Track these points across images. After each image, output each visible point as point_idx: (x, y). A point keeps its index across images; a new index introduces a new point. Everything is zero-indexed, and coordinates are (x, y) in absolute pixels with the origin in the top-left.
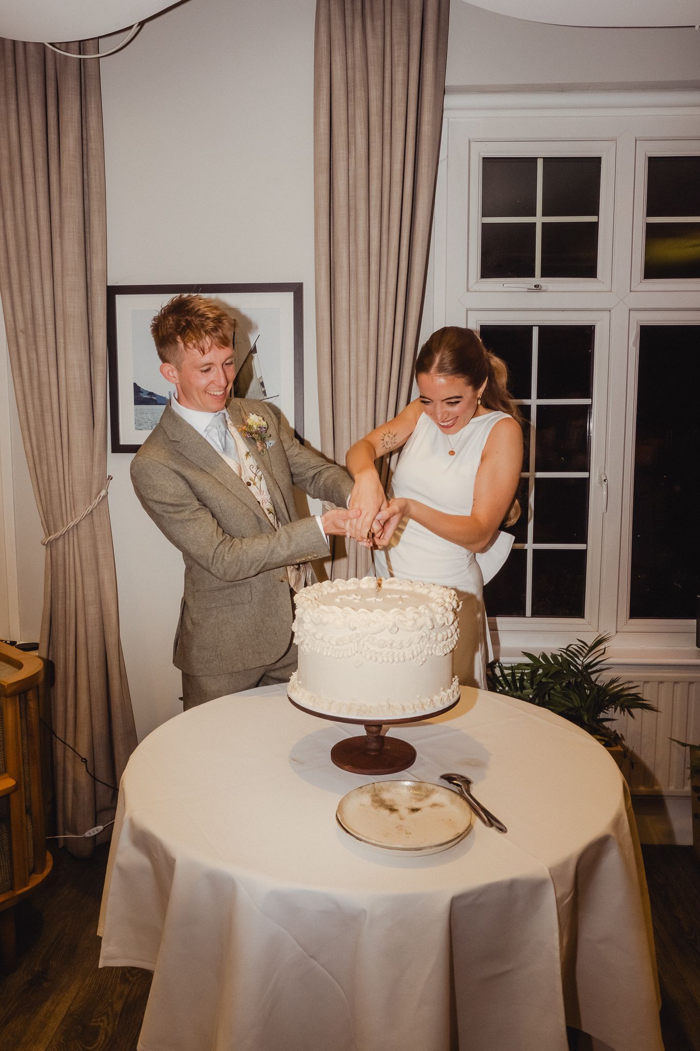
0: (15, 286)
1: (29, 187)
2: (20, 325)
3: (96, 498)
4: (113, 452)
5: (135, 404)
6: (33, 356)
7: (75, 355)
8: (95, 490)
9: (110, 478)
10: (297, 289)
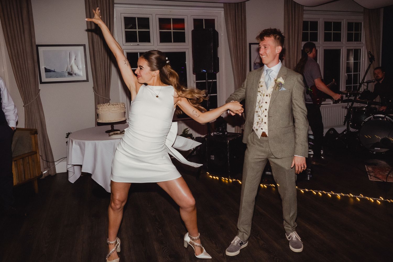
0: (11, 45)
1: (14, 22)
2: (13, 54)
3: (37, 95)
4: (40, 84)
5: (45, 72)
6: (18, 62)
7: (30, 62)
8: (37, 93)
9: (40, 90)
10: (84, 46)
